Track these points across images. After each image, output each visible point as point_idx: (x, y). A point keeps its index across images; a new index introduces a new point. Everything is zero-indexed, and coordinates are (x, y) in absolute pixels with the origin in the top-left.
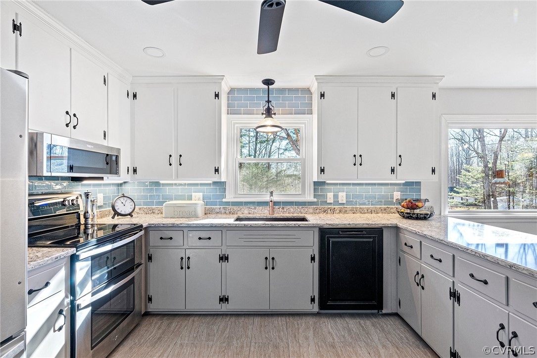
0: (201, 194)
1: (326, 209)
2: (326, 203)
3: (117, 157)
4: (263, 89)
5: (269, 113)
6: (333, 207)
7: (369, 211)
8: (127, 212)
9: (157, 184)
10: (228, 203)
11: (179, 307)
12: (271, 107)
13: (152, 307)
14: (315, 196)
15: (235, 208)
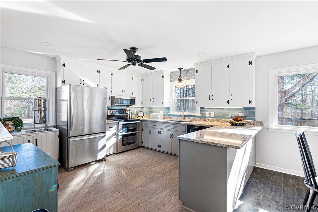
0: (163, 111)
1: (205, 119)
2: (205, 117)
3: (134, 100)
4: (178, 71)
5: (180, 80)
6: (208, 118)
7: (225, 121)
8: (141, 116)
9: (150, 108)
10: (170, 115)
11: (148, 146)
12: (181, 78)
13: (143, 145)
14: (201, 113)
15: (172, 117)
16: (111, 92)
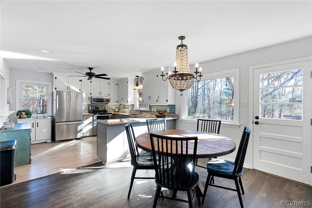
2: (151, 111)
3: (109, 99)
6: (153, 113)
14: (149, 109)
16: (91, 94)
